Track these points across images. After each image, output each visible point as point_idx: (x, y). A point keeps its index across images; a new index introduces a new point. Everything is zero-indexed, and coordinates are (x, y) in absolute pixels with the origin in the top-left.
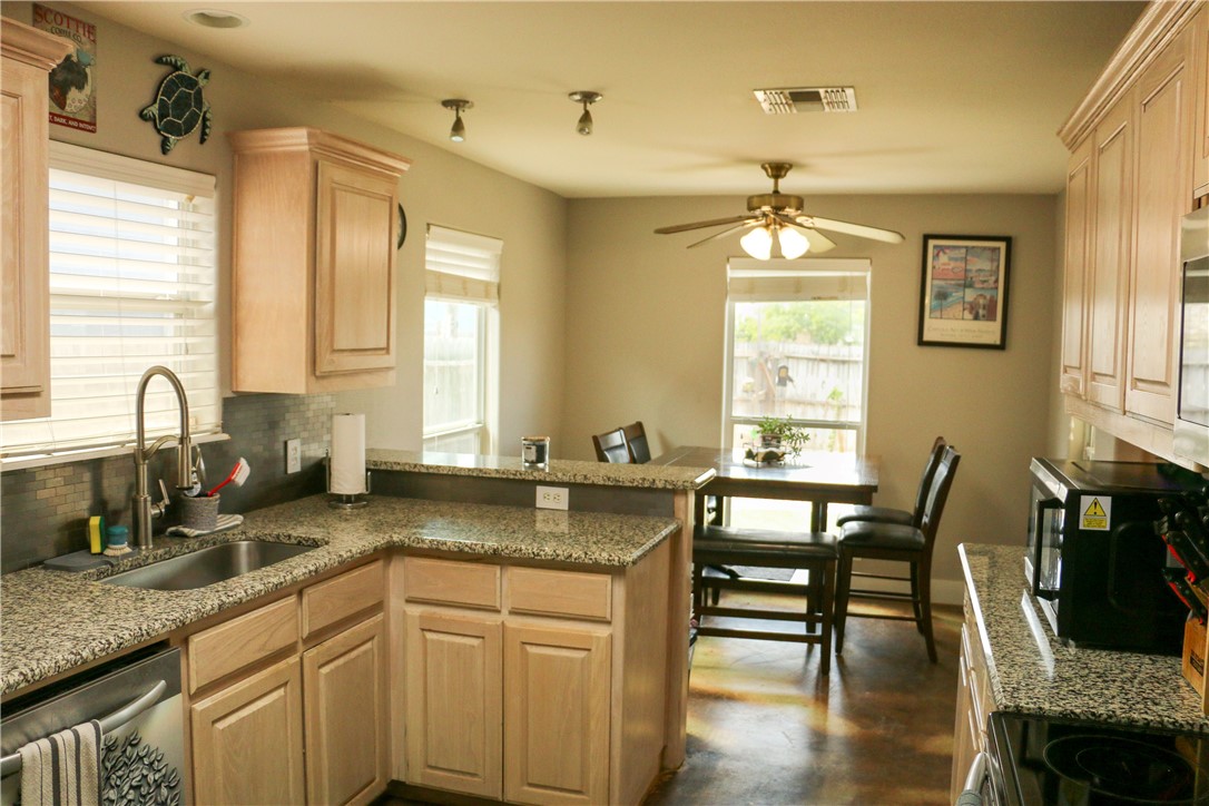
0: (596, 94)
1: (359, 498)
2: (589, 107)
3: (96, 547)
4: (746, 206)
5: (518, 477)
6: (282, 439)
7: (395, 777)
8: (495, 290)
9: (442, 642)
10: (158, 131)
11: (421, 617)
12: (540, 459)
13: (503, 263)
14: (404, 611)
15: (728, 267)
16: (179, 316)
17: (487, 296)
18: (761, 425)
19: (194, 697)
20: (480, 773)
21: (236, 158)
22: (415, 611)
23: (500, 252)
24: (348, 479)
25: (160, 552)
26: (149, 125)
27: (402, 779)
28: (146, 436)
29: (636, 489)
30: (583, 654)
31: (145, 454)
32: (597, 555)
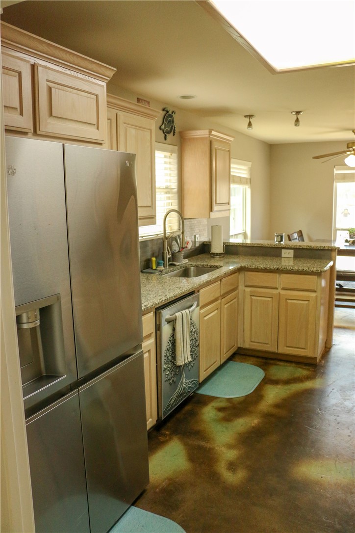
0: (301, 112)
1: (221, 254)
2: (299, 116)
3: (154, 267)
4: (346, 147)
5: (276, 246)
6: (194, 234)
7: (239, 346)
8: (249, 181)
9: (258, 300)
10: (164, 133)
11: (251, 291)
12: (282, 240)
13: (251, 170)
14: (244, 290)
15: (335, 169)
16: (166, 193)
17: (247, 183)
18: (349, 231)
19: (201, 308)
20: (270, 343)
21: (182, 140)
22: (248, 289)
23: (250, 167)
24: (217, 248)
25: (171, 269)
26: (162, 131)
27: (242, 346)
28: (166, 232)
29: (318, 249)
30: (307, 302)
31: (167, 238)
32: (312, 269)
